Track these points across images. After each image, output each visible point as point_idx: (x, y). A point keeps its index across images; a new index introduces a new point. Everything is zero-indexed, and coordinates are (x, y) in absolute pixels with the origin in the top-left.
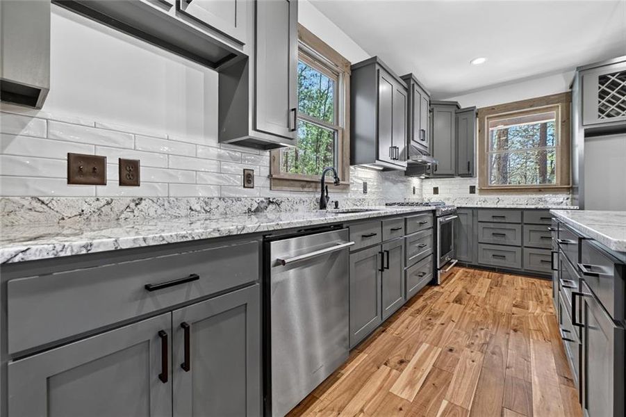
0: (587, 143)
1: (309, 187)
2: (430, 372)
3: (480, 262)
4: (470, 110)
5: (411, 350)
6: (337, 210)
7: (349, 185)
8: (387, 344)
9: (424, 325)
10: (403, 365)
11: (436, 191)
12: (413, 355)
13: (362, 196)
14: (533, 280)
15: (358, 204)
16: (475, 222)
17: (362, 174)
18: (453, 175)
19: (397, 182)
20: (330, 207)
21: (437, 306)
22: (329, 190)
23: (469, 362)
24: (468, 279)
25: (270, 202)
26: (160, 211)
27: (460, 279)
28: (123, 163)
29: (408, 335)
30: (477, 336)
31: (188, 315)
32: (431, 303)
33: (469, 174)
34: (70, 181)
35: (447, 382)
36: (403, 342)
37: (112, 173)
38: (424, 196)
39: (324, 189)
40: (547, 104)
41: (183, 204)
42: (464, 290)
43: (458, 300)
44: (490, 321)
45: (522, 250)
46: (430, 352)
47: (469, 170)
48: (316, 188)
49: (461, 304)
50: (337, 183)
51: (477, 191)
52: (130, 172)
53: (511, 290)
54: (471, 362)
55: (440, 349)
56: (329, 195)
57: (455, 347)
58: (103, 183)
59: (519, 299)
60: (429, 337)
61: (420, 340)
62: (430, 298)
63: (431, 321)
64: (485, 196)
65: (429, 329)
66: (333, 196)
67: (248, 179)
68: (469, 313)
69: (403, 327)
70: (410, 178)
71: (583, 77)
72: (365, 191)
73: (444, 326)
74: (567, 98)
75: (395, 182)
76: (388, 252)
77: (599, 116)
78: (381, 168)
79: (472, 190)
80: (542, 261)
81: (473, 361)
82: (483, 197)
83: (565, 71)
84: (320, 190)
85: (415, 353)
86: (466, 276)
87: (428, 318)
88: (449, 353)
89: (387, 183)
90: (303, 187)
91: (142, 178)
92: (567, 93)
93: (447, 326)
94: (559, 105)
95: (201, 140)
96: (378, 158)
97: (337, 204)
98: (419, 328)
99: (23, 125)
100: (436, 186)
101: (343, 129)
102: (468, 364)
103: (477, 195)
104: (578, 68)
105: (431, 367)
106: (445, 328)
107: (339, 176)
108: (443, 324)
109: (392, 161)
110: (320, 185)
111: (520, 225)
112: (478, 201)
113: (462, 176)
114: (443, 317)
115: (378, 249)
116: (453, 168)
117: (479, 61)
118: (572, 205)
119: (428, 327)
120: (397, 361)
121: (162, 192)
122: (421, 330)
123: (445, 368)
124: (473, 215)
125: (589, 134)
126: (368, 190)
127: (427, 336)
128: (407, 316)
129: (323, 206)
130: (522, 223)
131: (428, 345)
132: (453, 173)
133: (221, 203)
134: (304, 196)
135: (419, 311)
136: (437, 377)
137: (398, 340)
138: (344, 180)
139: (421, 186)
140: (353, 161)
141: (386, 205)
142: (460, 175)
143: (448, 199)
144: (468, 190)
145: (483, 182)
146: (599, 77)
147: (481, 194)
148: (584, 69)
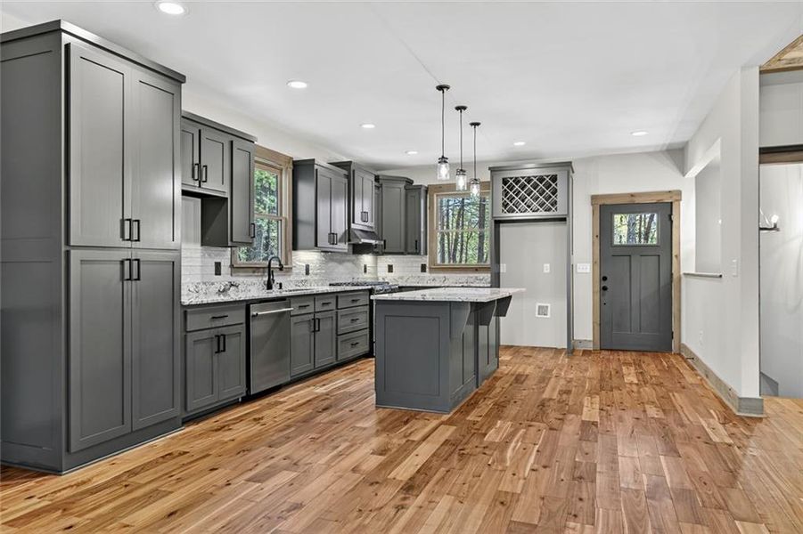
1: (258, 272)
4: (415, 188)
6: (281, 289)
7: (292, 268)
11: (390, 269)
13: (304, 278)
15: (300, 284)
17: (304, 257)
19: (344, 261)
20: (275, 287)
22: (274, 274)
25: (231, 285)
33: (416, 252)
38: (379, 274)
39: (270, 273)
47: (416, 248)
48: (264, 272)
50: (281, 269)
51: (427, 270)
56: (274, 278)
64: (435, 275)
66: (278, 279)
67: (218, 268)
72: (307, 273)
75: (341, 262)
76: (319, 320)
77: (502, 211)
79: (423, 268)
82: (433, 276)
84: (266, 274)
89: (332, 264)
90: (254, 272)
96: (316, 246)
97: (281, 285)
100: (390, 264)
101: (286, 219)
103: (427, 274)
107: (283, 263)
109: (331, 246)
110: (267, 270)
112: (429, 280)
115: (311, 316)
116: (403, 246)
126: (311, 272)
129: (269, 287)
133: (204, 286)
134: (254, 280)
138: (287, 264)
139: (376, 263)
140: (295, 248)
141: (330, 285)
142: (409, 254)
143: (402, 278)
144: (420, 269)
145: (433, 261)
146: (503, 179)
147: (430, 272)
148: (493, 170)
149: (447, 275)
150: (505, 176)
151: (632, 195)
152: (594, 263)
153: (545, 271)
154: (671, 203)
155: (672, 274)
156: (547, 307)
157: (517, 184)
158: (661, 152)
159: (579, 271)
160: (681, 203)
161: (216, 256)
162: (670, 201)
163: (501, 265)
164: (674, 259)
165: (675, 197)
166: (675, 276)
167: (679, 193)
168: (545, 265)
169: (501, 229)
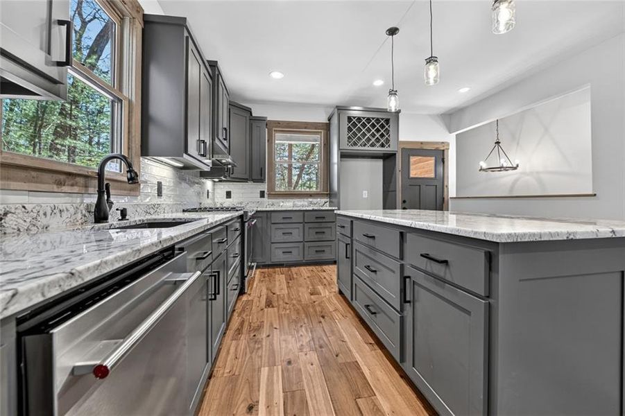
0: (342, 162)
1: (72, 185)
2: (284, 402)
3: (272, 261)
4: (261, 120)
5: (253, 386)
6: (123, 223)
7: (139, 184)
8: (222, 392)
9: (252, 345)
10: (254, 410)
11: (229, 195)
12: (259, 391)
13: (157, 201)
14: (310, 268)
15: (152, 211)
16: (269, 223)
17: (157, 170)
18: (247, 179)
20: (113, 217)
21: (254, 318)
22: (112, 191)
23: (309, 367)
24: (267, 279)
27: (261, 281)
29: (241, 367)
30: (301, 336)
32: (247, 315)
35: (304, 402)
36: (241, 378)
38: (216, 200)
39: (103, 188)
40: (316, 129)
42: (270, 292)
43: (269, 304)
44: (303, 316)
45: (304, 245)
46: (273, 375)
47: (261, 176)
48: (86, 186)
49: (273, 307)
51: (266, 195)
53: (301, 280)
54: (311, 366)
55: (280, 367)
56: (112, 199)
57: (291, 357)
59: (311, 287)
60: (263, 358)
61: (257, 367)
62: (243, 310)
63: (256, 337)
64: (273, 200)
65: (258, 348)
66: (118, 201)
68: (285, 314)
69: (231, 360)
70: (204, 180)
71: (339, 114)
72: (160, 194)
73: (270, 337)
74: (327, 127)
76: (218, 273)
77: (348, 144)
78: (181, 165)
79: (262, 194)
80: (316, 251)
81: (312, 364)
82: (271, 201)
83: (327, 106)
85: (259, 386)
86: (264, 277)
87: (252, 335)
88: (290, 367)
89: (184, 185)
92: (327, 123)
93: (273, 336)
94: (322, 131)
96: (186, 152)
97: (124, 213)
98: (248, 352)
100: (229, 190)
101: (130, 102)
102: (310, 370)
103: (266, 199)
104: (337, 107)
105: (282, 394)
106: (273, 339)
108: (268, 336)
109: (199, 158)
110: (94, 182)
111: (302, 225)
112: (267, 204)
113: (255, 181)
114: (265, 329)
116: (248, 173)
117: (277, 75)
118: (330, 206)
119: (257, 346)
120: (245, 410)
122: (251, 353)
123: (294, 388)
124: (267, 218)
125: (344, 156)
126: (164, 192)
127: (261, 357)
128: (229, 342)
130: (304, 223)
131: (267, 368)
132: (248, 178)
135: (239, 331)
136: (293, 404)
137: (233, 379)
139: (214, 189)
140: (145, 151)
141: (184, 211)
142: (253, 180)
143: (241, 203)
144: (259, 195)
145: (271, 187)
146: (348, 118)
147: (269, 198)
150: (350, 115)
151: (422, 143)
153: (364, 196)
154: (443, 151)
155: (444, 198)
157: (359, 123)
158: (438, 115)
160: (449, 150)
162: (442, 149)
164: (445, 187)
165: (445, 147)
166: (446, 199)
167: (448, 144)
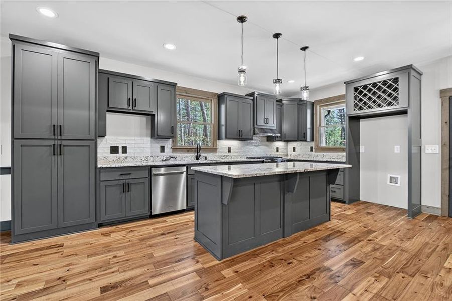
1: (191, 151)
4: (305, 103)
7: (217, 149)
11: (294, 149)
13: (227, 154)
17: (228, 144)
20: (203, 159)
22: (201, 152)
25: (171, 157)
26: (132, 160)
28: (123, 147)
31: (130, 181)
33: (304, 140)
34: (111, 153)
37: (120, 150)
39: (198, 151)
41: (139, 158)
48: (194, 151)
52: (125, 150)
56: (201, 154)
58: (118, 153)
67: (162, 149)
71: (347, 88)
72: (229, 151)
77: (354, 110)
79: (311, 149)
82: (316, 154)
90: (188, 151)
91: (128, 151)
95: (145, 139)
99: (102, 141)
100: (295, 147)
101: (213, 124)
103: (313, 152)
104: (345, 83)
112: (314, 156)
116: (297, 137)
121: (133, 155)
126: (232, 151)
132: (297, 140)
133: (152, 158)
134: (188, 155)
138: (213, 147)
139: (287, 146)
140: (219, 138)
141: (247, 158)
142: (301, 141)
143: (300, 154)
144: (309, 149)
145: (317, 145)
146: (355, 88)
147: (315, 151)
148: (347, 83)
149: (324, 153)
150: (355, 86)
152: (443, 145)
153: (396, 151)
156: (398, 178)
157: (365, 90)
159: (427, 151)
161: (162, 143)
163: (360, 147)
168: (396, 147)
169: (360, 123)
